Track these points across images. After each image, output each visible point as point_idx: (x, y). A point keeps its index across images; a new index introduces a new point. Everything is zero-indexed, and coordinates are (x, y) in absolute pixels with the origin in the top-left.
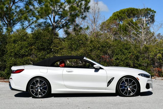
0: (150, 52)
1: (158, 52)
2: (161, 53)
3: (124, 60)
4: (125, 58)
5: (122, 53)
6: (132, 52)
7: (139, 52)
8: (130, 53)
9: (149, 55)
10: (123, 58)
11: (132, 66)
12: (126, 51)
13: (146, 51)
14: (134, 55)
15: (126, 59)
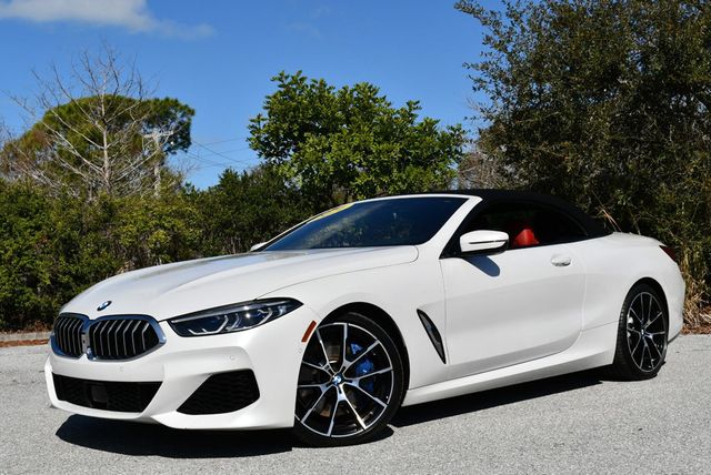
0: (125, 224)
1: (154, 222)
2: (165, 228)
3: (11, 259)
4: (14, 251)
5: (5, 228)
6: (47, 225)
7: (77, 224)
8: (38, 228)
9: (117, 236)
10: (6, 251)
11: (48, 282)
12: (24, 222)
13: (106, 221)
14: (55, 236)
15: (19, 253)
